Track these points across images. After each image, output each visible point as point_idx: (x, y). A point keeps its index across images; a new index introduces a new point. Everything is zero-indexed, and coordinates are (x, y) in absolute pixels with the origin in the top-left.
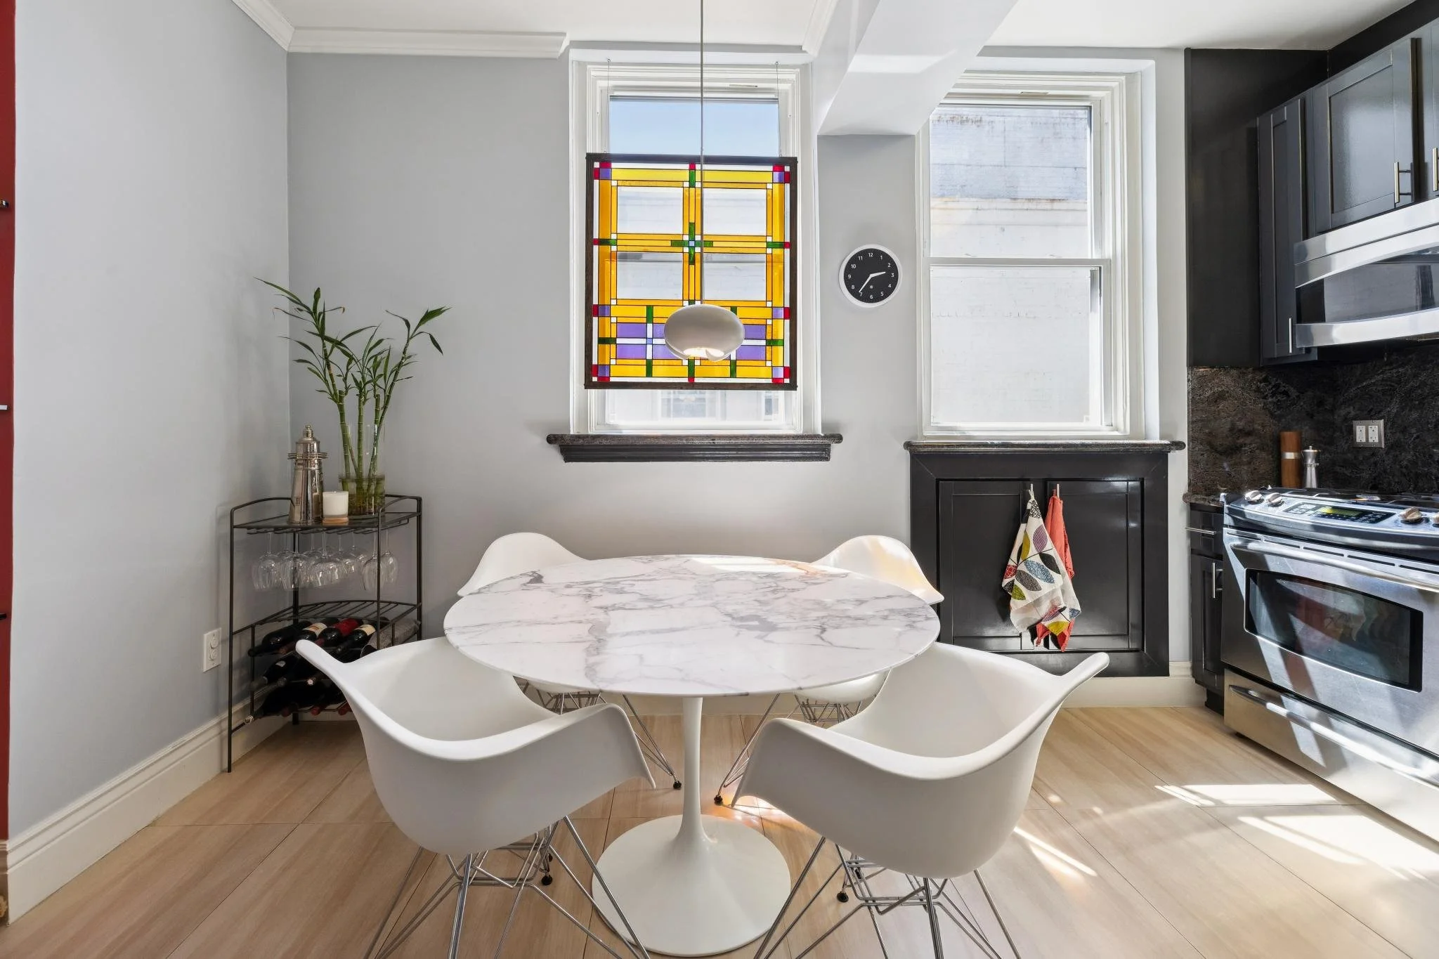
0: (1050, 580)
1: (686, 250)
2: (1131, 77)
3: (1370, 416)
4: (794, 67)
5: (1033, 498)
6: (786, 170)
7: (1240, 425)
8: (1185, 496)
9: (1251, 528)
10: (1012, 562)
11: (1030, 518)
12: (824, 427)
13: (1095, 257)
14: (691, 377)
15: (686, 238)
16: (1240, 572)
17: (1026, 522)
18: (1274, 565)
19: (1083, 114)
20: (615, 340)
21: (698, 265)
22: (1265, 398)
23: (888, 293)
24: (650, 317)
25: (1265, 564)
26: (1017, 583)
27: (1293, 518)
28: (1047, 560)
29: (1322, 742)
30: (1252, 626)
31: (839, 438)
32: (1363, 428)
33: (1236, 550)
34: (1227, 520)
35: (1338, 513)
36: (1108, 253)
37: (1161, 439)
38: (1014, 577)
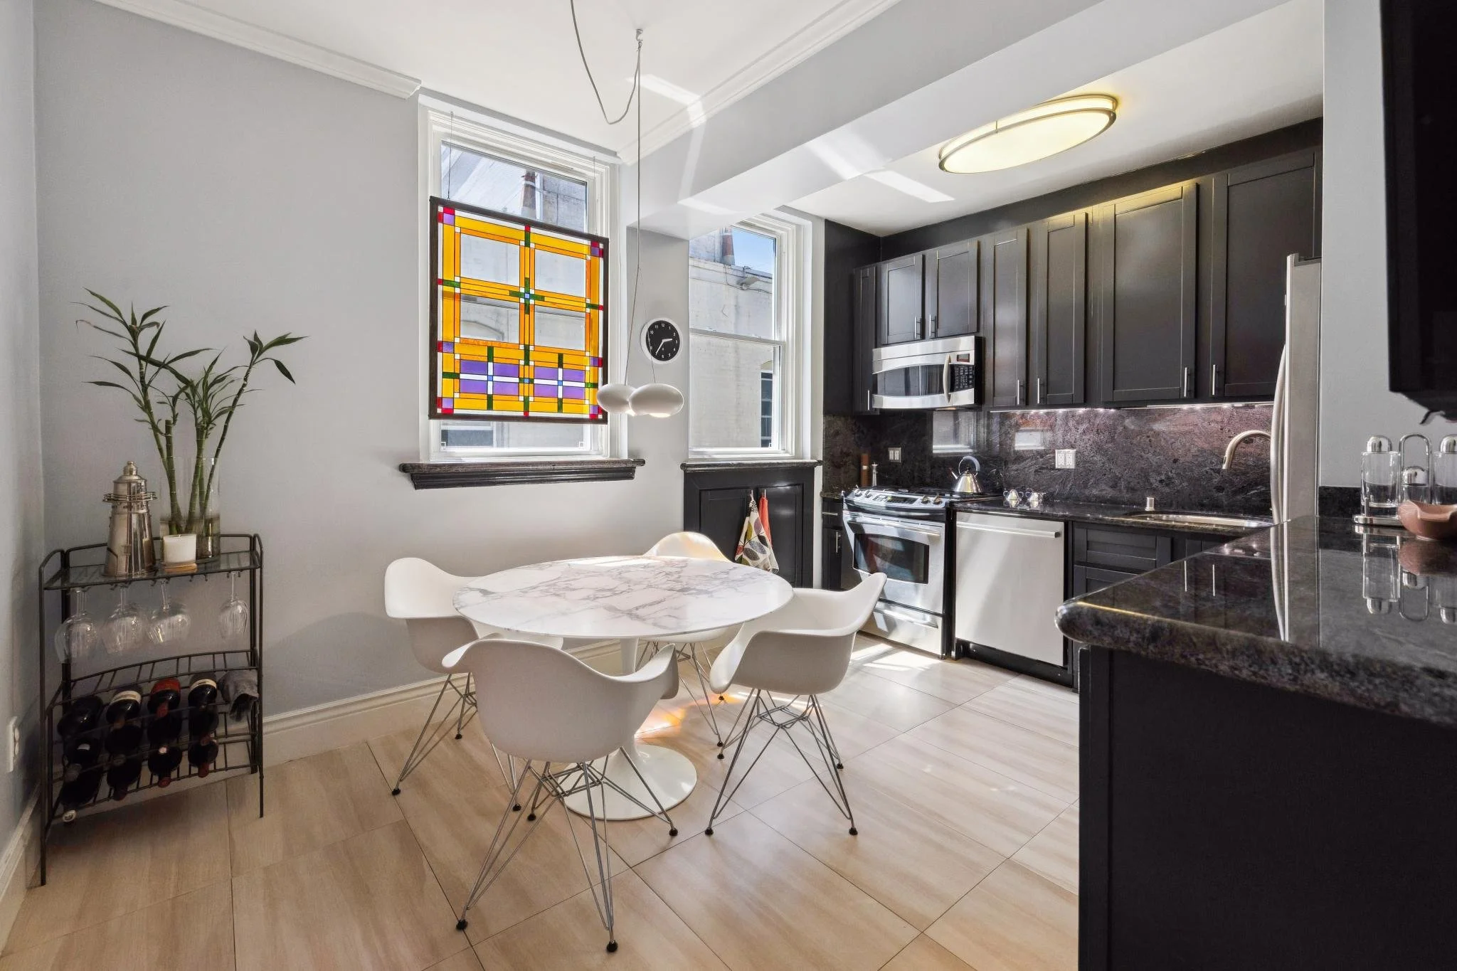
0: (764, 552)
1: (522, 301)
2: (799, 227)
3: (895, 445)
4: (606, 164)
5: (753, 498)
6: (599, 247)
7: (845, 450)
8: (821, 493)
9: (856, 509)
10: (741, 544)
11: (752, 513)
12: (630, 454)
13: (777, 339)
14: (526, 412)
15: (522, 290)
16: (851, 535)
17: (749, 515)
18: (868, 530)
19: (772, 242)
20: (458, 375)
21: (531, 313)
22: (854, 434)
23: (674, 354)
24: (490, 357)
25: (863, 530)
26: (745, 557)
27: (876, 503)
28: (762, 539)
29: (887, 618)
30: (857, 566)
31: (642, 462)
32: (892, 452)
33: (850, 524)
34: (845, 506)
35: (894, 499)
36: (784, 337)
37: (812, 458)
38: (742, 553)
